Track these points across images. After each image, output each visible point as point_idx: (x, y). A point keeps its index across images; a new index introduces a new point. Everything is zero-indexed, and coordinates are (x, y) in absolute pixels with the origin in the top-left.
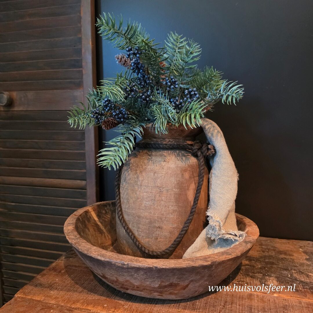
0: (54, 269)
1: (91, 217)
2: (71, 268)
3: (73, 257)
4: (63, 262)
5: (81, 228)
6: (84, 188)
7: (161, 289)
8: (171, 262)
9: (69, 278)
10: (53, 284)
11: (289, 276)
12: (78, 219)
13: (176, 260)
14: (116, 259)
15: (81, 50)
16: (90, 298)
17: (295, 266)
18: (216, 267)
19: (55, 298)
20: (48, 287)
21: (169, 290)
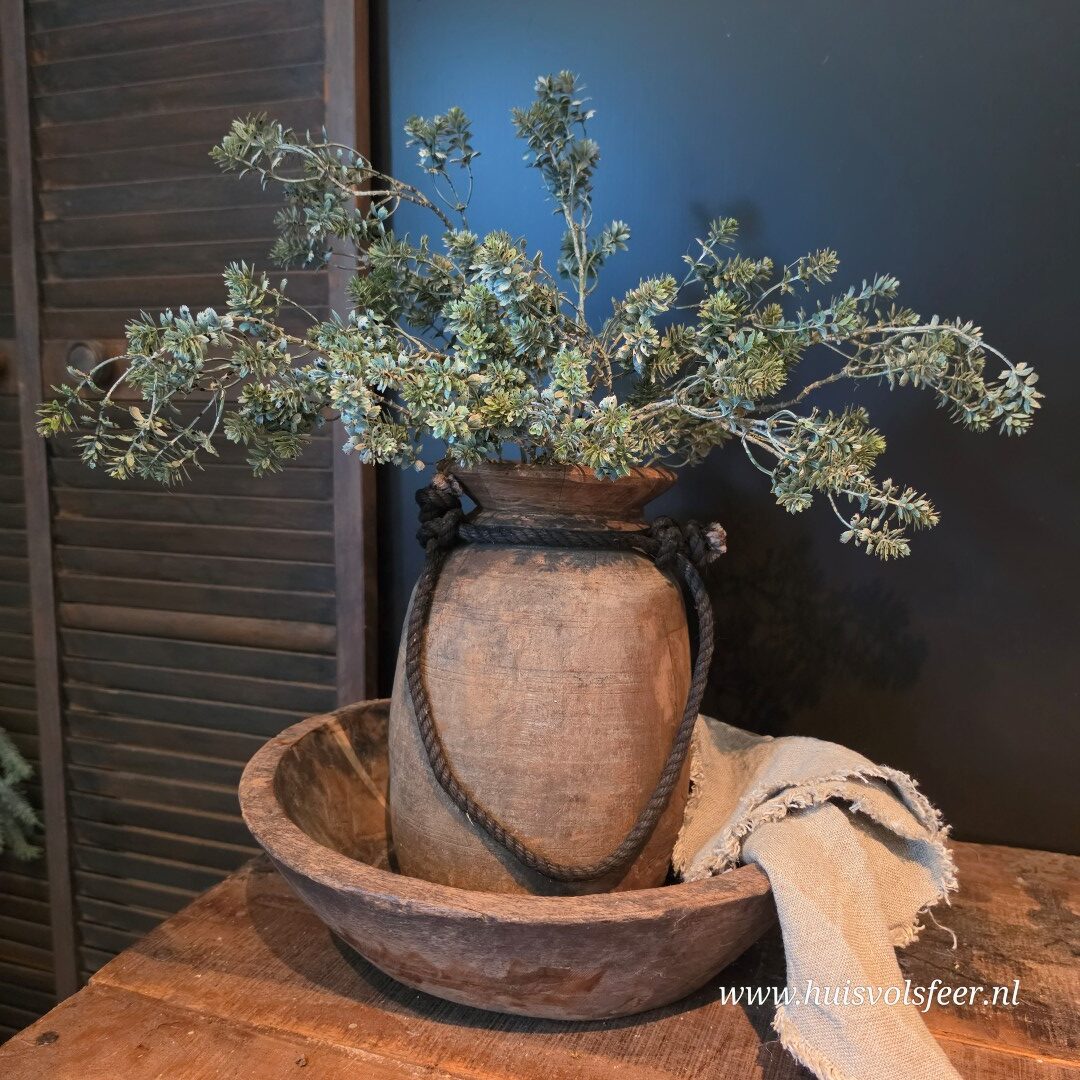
1: (334, 747)
2: (267, 903)
4: (245, 882)
5: (297, 785)
6: (329, 650)
7: (516, 984)
8: (540, 904)
9: (257, 936)
10: (205, 952)
11: (957, 966)
12: (288, 757)
13: (556, 898)
14: (378, 887)
16: (310, 1002)
17: (986, 936)
18: (682, 926)
19: (205, 995)
20: (191, 961)
21: (540, 991)
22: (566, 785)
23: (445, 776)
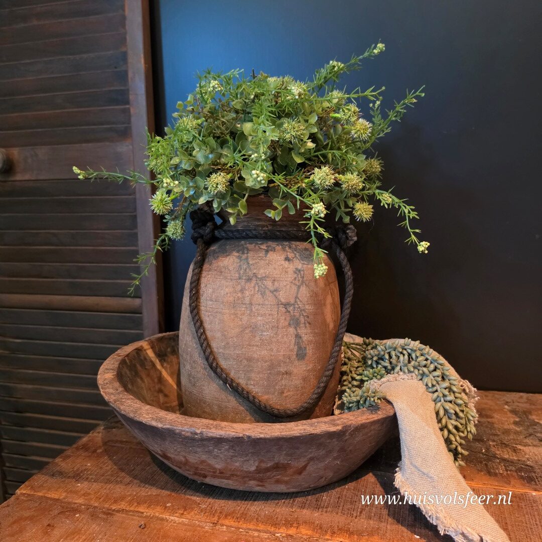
0: (85, 447)
1: (147, 358)
2: (113, 444)
3: (118, 427)
4: (100, 434)
5: (129, 377)
6: (138, 311)
7: (261, 474)
8: (274, 427)
9: (110, 462)
10: (81, 472)
11: (484, 451)
12: (123, 362)
13: (282, 424)
14: (182, 424)
15: (126, 72)
16: (144, 494)
17: (495, 435)
18: (351, 435)
19: (84, 495)
20: (74, 477)
21: (274, 476)
22: (280, 366)
23: (214, 365)
